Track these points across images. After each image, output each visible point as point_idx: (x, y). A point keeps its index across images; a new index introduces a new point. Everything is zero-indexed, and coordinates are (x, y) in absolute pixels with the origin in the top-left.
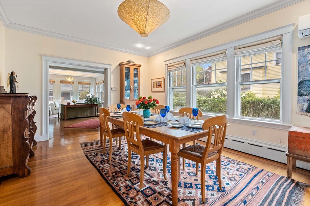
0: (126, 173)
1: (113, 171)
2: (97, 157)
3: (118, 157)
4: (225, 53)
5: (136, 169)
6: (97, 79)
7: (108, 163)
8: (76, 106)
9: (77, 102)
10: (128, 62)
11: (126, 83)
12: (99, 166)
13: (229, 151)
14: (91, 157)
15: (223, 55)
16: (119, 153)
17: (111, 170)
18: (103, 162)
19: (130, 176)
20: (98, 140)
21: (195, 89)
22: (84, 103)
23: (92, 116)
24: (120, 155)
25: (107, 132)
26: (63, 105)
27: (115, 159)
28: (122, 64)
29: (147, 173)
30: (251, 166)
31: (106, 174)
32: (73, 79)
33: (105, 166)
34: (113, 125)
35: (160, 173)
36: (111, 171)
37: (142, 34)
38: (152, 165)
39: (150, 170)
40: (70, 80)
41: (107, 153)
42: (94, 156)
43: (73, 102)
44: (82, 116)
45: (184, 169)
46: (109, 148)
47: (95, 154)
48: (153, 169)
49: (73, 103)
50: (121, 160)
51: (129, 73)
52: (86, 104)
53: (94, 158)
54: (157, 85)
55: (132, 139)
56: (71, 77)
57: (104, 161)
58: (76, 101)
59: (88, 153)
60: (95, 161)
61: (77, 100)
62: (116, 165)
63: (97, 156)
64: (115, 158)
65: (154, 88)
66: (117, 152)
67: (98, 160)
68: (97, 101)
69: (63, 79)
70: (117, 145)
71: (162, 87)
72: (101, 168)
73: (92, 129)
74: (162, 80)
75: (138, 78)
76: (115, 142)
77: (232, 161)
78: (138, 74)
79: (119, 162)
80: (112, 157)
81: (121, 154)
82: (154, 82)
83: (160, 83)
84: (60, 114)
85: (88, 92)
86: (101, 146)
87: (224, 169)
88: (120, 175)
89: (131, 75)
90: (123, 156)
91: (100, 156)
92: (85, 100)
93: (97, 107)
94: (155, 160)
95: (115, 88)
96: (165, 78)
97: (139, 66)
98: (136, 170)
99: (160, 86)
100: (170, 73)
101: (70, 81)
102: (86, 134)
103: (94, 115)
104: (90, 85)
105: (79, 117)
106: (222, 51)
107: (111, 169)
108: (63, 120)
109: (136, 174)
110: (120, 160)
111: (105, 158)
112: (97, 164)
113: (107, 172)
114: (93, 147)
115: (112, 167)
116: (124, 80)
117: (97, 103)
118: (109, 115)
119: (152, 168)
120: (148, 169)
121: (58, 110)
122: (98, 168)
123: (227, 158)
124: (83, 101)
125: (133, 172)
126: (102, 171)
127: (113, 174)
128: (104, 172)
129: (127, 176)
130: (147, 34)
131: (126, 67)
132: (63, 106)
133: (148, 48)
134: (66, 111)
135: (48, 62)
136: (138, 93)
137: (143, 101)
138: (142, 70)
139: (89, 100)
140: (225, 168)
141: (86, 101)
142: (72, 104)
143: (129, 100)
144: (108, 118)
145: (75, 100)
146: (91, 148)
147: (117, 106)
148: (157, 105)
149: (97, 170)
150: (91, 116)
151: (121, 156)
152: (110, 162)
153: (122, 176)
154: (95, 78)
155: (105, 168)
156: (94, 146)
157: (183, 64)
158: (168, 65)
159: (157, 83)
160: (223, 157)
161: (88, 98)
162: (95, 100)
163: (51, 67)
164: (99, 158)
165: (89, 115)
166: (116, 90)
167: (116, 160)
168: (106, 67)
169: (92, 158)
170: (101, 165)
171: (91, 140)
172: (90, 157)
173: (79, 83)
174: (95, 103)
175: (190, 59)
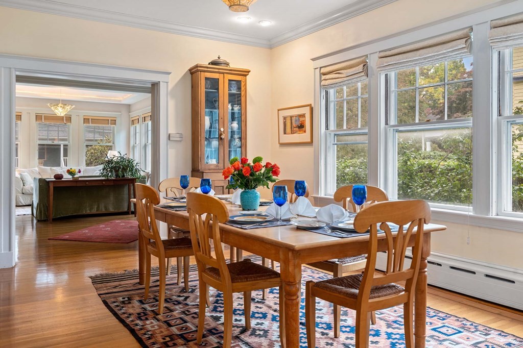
0: (196, 339)
1: (166, 333)
2: (130, 305)
3: (181, 306)
4: (467, 37)
5: (219, 333)
6: (133, 108)
7: (154, 317)
8: (79, 185)
9: (80, 172)
10: (213, 63)
11: (207, 121)
12: (134, 323)
13: (473, 305)
14: (116, 304)
15: (461, 44)
16: (183, 298)
17: (162, 332)
18: (143, 316)
19: (203, 344)
20: (134, 271)
21: (394, 137)
22: (98, 174)
23: (120, 211)
24: (185, 302)
25: (154, 244)
26: (44, 180)
27: (171, 311)
28: (198, 71)
29: (243, 341)
30: (518, 339)
31: (149, 338)
32: (68, 108)
33: (147, 324)
34: (171, 230)
35: (275, 343)
36: (161, 334)
37: (235, 7)
38: (259, 326)
39: (253, 336)
40: (60, 112)
41: (154, 298)
42: (123, 302)
43: (69, 172)
44: (94, 211)
45: (336, 336)
46: (158, 288)
47: (126, 299)
48: (259, 334)
49: (71, 177)
50: (186, 314)
51: (217, 94)
52: (103, 178)
53: (123, 307)
54: (294, 125)
55: (206, 255)
56: (65, 103)
57: (145, 314)
58: (77, 171)
59: (110, 298)
60: (124, 313)
61: (79, 168)
62: (173, 322)
63: (130, 303)
64: (172, 308)
65: (285, 133)
66: (179, 296)
67: (131, 311)
68: (134, 171)
69: (43, 111)
70: (180, 282)
71: (305, 132)
72: (139, 327)
73: (120, 244)
74: (306, 111)
75: (241, 107)
76: (176, 275)
77: (470, 327)
78: (240, 94)
79: (181, 318)
80: (166, 307)
81: (188, 301)
82: (285, 118)
83: (301, 119)
84: (35, 205)
85: (109, 144)
86: (140, 283)
87: (440, 341)
88: (180, 341)
89: (221, 99)
90: (194, 305)
91: (136, 303)
92: (102, 167)
93: (132, 188)
94: (269, 316)
95: (178, 135)
96: (313, 105)
97: (243, 75)
98: (219, 335)
99: (301, 127)
100: (327, 92)
101: (62, 115)
102: (105, 256)
103: (126, 210)
104: (115, 124)
105: (84, 213)
106: (460, 34)
107: (161, 330)
108: (45, 221)
109: (218, 342)
110: (183, 313)
111: (149, 308)
112: (130, 319)
113: (151, 335)
114: (120, 285)
115: (165, 326)
116: (203, 113)
117: (132, 175)
118: (158, 203)
119: (258, 332)
120: (249, 332)
121: (33, 194)
122: (131, 326)
123: (460, 320)
124: (96, 171)
125: (211, 337)
126: (140, 333)
127: (164, 339)
128: (146, 334)
129: (196, 344)
130: (245, 6)
131: (206, 79)
132: (44, 185)
133: (266, 24)
134: (51, 198)
135: (13, 70)
136: (241, 147)
137: (241, 168)
138: (252, 85)
139: (112, 168)
140: (444, 340)
141: (103, 169)
142: (67, 177)
143: (217, 166)
144: (156, 210)
145: (75, 168)
146: (115, 287)
147: (181, 181)
148: (274, 177)
149: (128, 331)
150: (116, 211)
151: (187, 305)
152: (159, 317)
153: (185, 344)
154: (129, 105)
155: (149, 327)
156: (122, 283)
157: (360, 68)
158: (323, 70)
159: (294, 119)
160: (452, 318)
161: (110, 162)
162: (128, 166)
163: (20, 79)
164: (135, 307)
165: (111, 210)
166: (181, 141)
167: (175, 313)
168: (154, 78)
169: (119, 308)
170: (138, 322)
171: (117, 268)
172: (112, 305)
173: (86, 120)
174: (128, 175)
175: (377, 55)
